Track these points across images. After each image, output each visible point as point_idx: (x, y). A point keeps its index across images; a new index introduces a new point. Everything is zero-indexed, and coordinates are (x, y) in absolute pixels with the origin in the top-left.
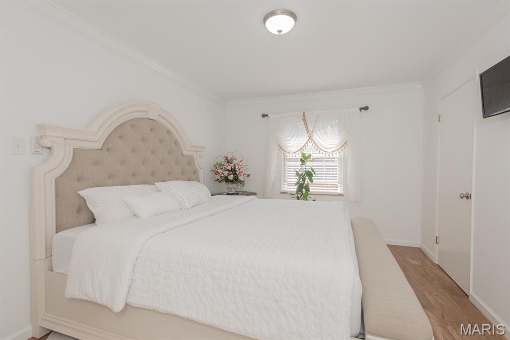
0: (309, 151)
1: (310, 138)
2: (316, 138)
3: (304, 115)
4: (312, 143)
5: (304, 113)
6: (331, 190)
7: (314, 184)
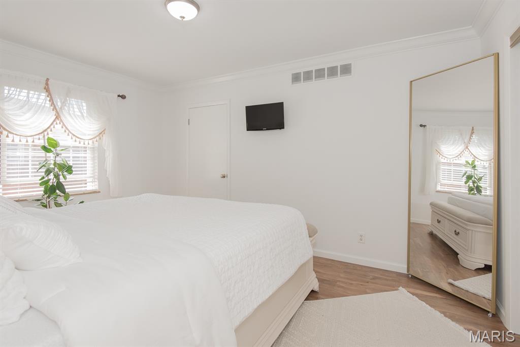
0: (58, 134)
1: (58, 117)
2: (67, 119)
3: (47, 84)
4: (61, 125)
5: (48, 80)
6: (82, 187)
7: (68, 182)
